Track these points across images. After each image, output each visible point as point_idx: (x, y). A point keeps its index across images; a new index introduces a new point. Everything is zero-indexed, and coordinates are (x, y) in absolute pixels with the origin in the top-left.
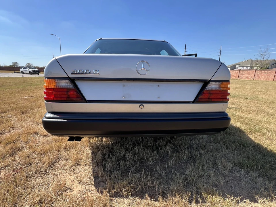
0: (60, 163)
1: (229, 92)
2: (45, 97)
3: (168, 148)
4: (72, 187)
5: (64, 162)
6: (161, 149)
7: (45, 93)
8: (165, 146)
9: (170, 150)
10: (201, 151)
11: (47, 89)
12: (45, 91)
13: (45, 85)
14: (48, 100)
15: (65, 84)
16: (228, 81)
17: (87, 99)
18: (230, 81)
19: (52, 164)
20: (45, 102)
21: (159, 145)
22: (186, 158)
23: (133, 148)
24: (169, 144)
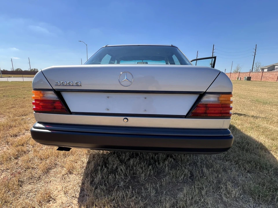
1: (231, 105)
2: (34, 107)
3: (166, 162)
4: (57, 198)
6: (159, 164)
7: (33, 103)
8: (165, 160)
9: (168, 166)
10: (205, 170)
11: (36, 100)
12: (34, 102)
13: (34, 96)
14: (37, 111)
15: (51, 96)
16: (230, 93)
18: (233, 93)
19: (47, 171)
20: (34, 112)
21: (158, 158)
22: (184, 178)
23: (129, 159)
24: (169, 158)
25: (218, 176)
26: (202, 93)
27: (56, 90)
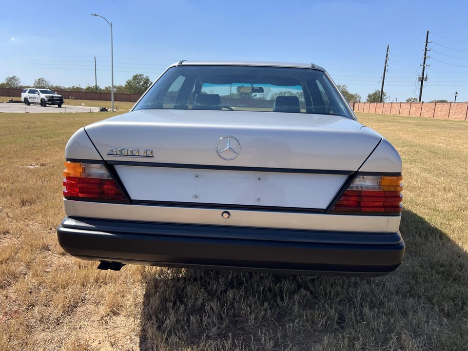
0: (83, 309)
1: (402, 193)
2: (65, 190)
3: (296, 297)
5: (92, 308)
6: (282, 299)
7: (65, 184)
8: (294, 292)
9: (299, 302)
11: (68, 178)
12: (65, 181)
13: (66, 171)
14: (69, 196)
15: (98, 171)
16: (398, 175)
17: (133, 198)
19: (71, 309)
20: (64, 199)
21: (281, 290)
22: (326, 322)
23: (225, 291)
24: (302, 290)
25: (389, 321)
26: (352, 173)
27: (109, 163)
